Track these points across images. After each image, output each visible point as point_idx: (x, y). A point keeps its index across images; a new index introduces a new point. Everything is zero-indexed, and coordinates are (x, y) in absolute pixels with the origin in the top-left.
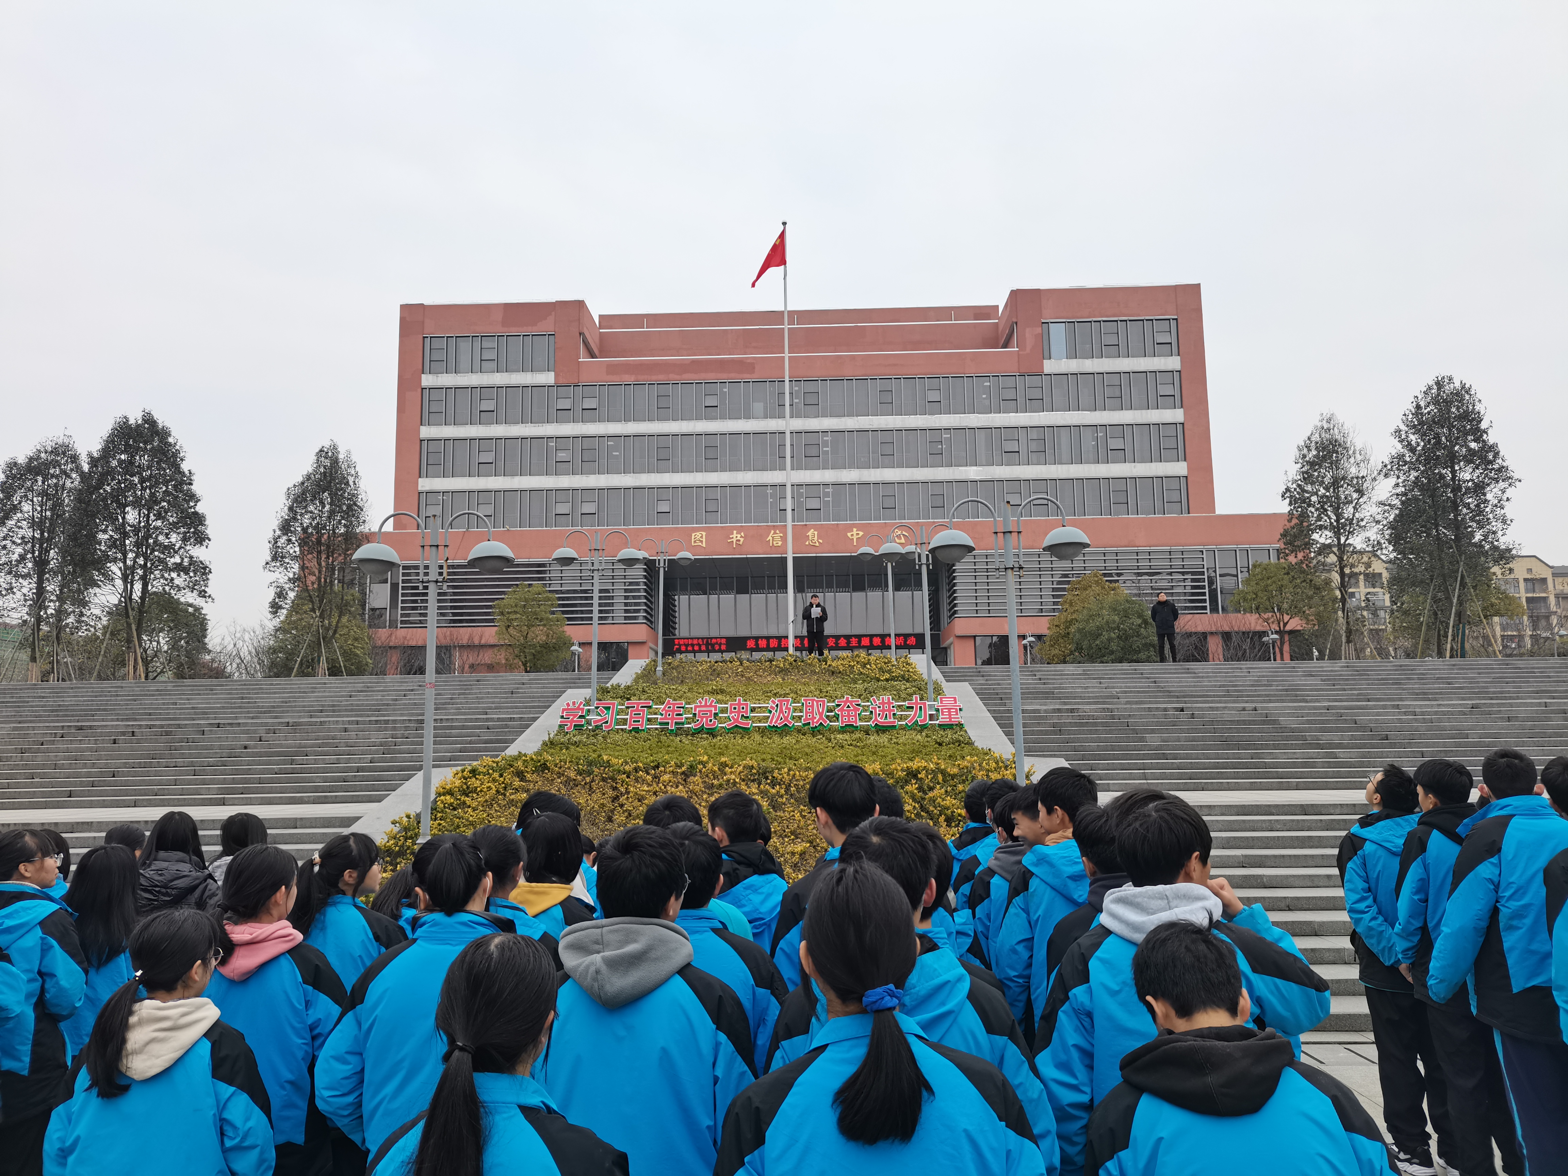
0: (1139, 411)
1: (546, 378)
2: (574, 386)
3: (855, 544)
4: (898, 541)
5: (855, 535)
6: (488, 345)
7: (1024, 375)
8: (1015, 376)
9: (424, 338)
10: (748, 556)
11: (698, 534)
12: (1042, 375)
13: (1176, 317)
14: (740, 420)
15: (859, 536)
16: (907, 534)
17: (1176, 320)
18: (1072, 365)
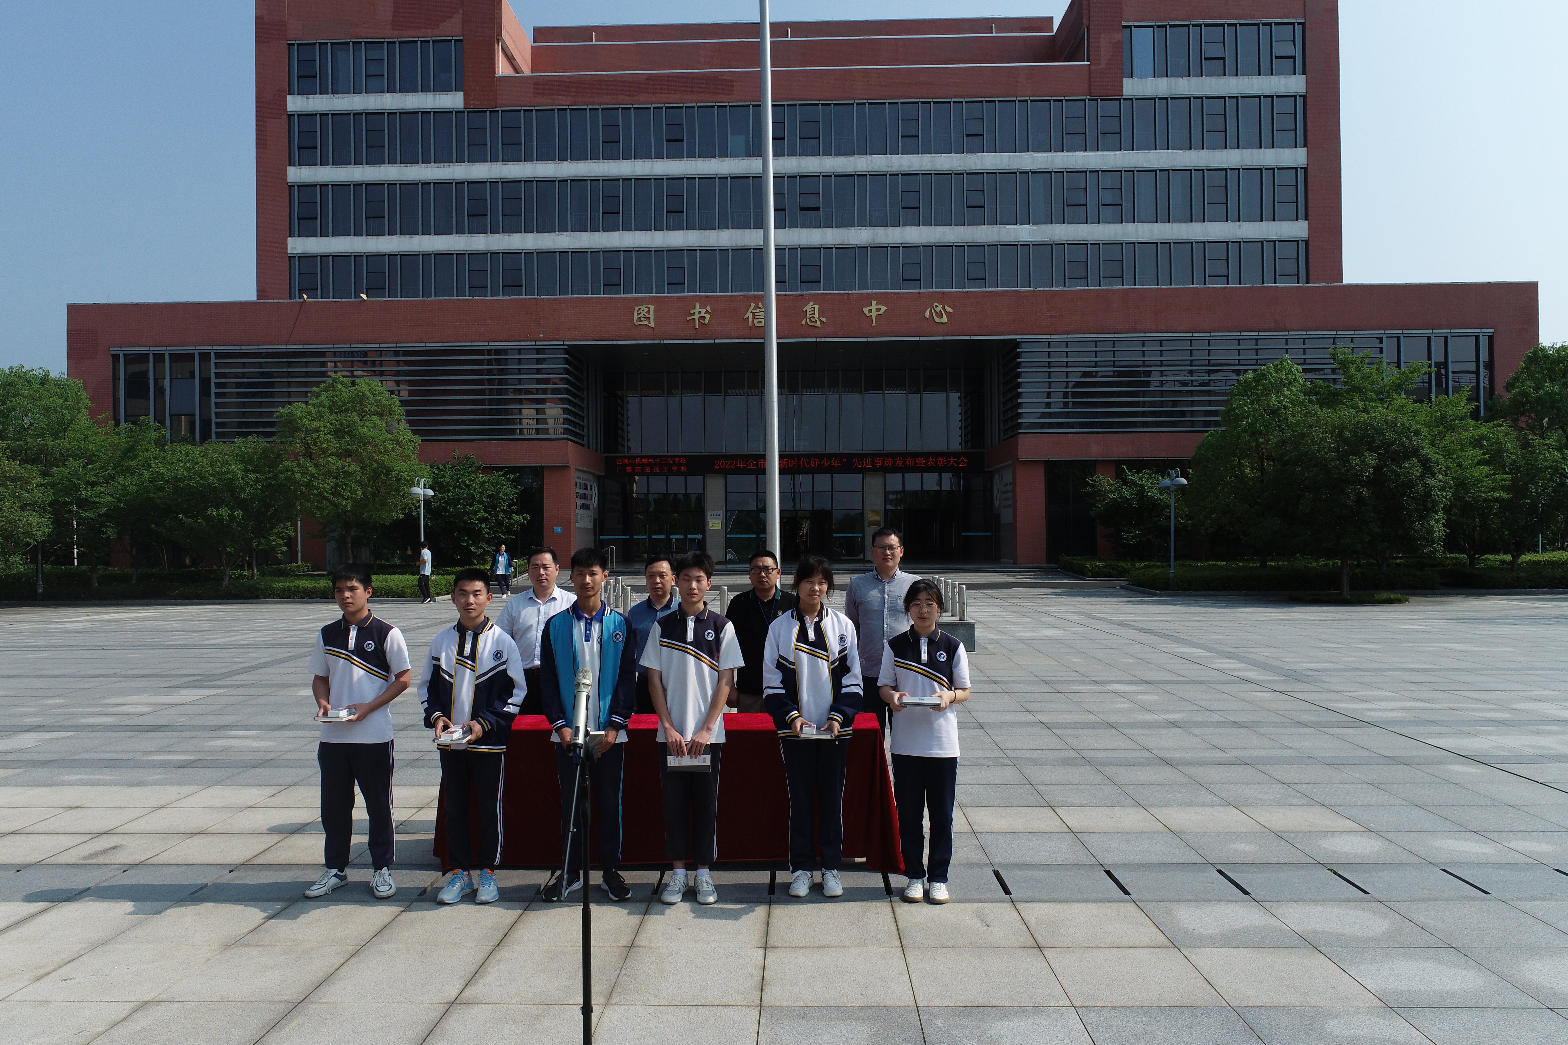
0: (1249, 150)
1: (453, 100)
2: (491, 112)
3: (874, 324)
4: (937, 320)
5: (874, 310)
6: (373, 55)
7: (1097, 100)
8: (1084, 100)
9: (289, 45)
10: (717, 341)
11: (643, 307)
12: (1119, 99)
13: (1303, 20)
14: (713, 160)
15: (881, 312)
16: (951, 310)
17: (1303, 24)
18: (1161, 86)
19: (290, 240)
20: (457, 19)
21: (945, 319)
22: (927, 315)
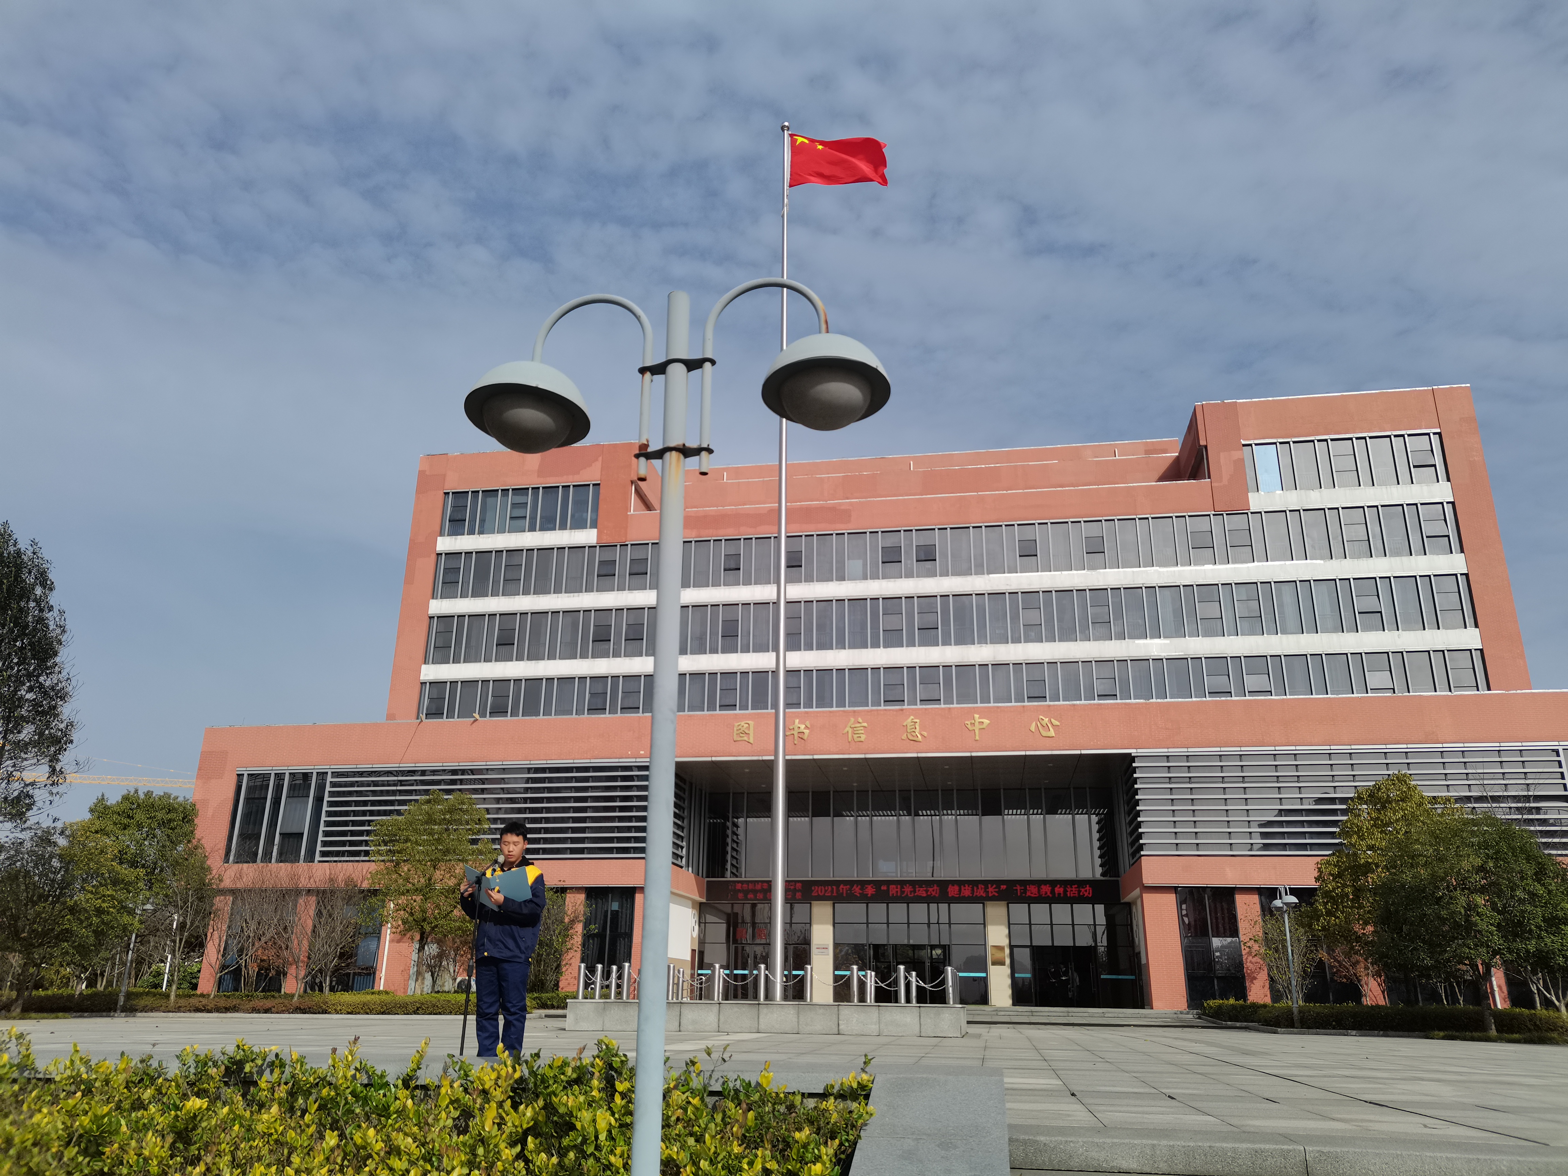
0: (1398, 559)
1: (587, 537)
2: (621, 545)
3: (977, 738)
4: (1044, 733)
5: (977, 724)
6: (520, 499)
7: (1222, 515)
8: (1209, 515)
9: (445, 493)
10: (816, 757)
11: (742, 724)
12: (1247, 513)
13: (1438, 430)
14: (830, 583)
15: (984, 726)
16: (1058, 723)
17: (1440, 434)
18: (1292, 500)
19: (424, 667)
20: (598, 465)
21: (1052, 733)
22: (1033, 728)
